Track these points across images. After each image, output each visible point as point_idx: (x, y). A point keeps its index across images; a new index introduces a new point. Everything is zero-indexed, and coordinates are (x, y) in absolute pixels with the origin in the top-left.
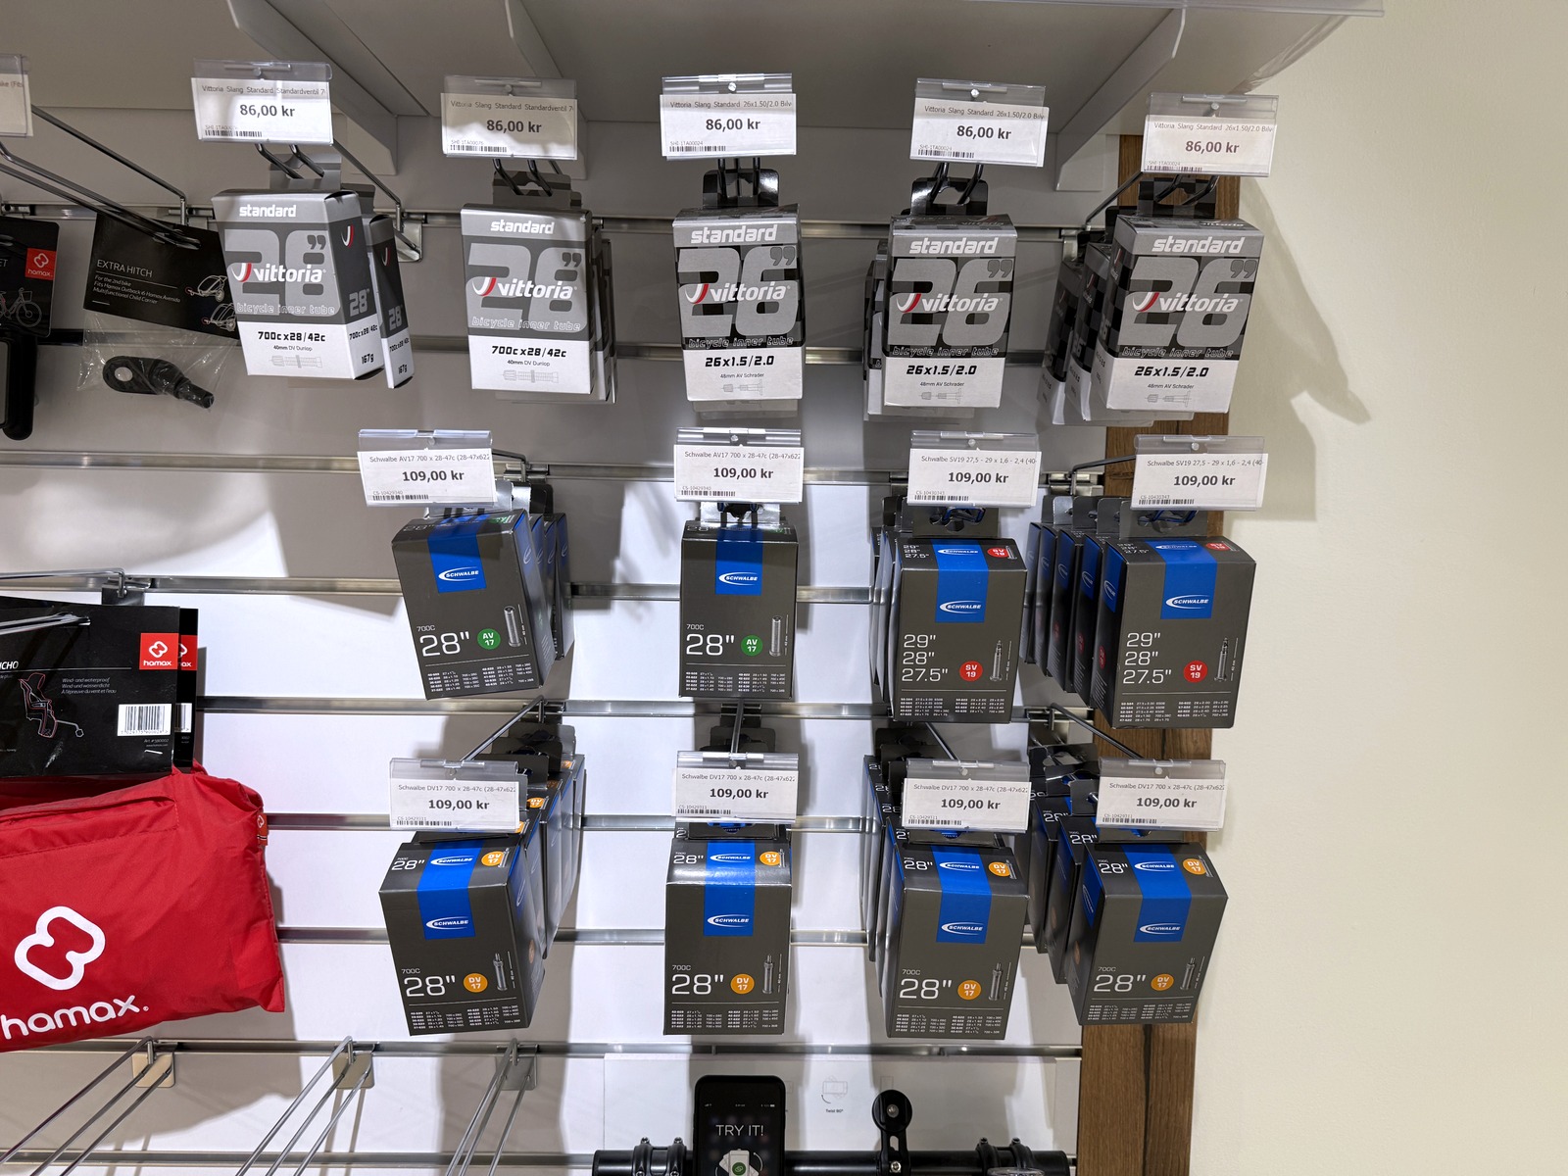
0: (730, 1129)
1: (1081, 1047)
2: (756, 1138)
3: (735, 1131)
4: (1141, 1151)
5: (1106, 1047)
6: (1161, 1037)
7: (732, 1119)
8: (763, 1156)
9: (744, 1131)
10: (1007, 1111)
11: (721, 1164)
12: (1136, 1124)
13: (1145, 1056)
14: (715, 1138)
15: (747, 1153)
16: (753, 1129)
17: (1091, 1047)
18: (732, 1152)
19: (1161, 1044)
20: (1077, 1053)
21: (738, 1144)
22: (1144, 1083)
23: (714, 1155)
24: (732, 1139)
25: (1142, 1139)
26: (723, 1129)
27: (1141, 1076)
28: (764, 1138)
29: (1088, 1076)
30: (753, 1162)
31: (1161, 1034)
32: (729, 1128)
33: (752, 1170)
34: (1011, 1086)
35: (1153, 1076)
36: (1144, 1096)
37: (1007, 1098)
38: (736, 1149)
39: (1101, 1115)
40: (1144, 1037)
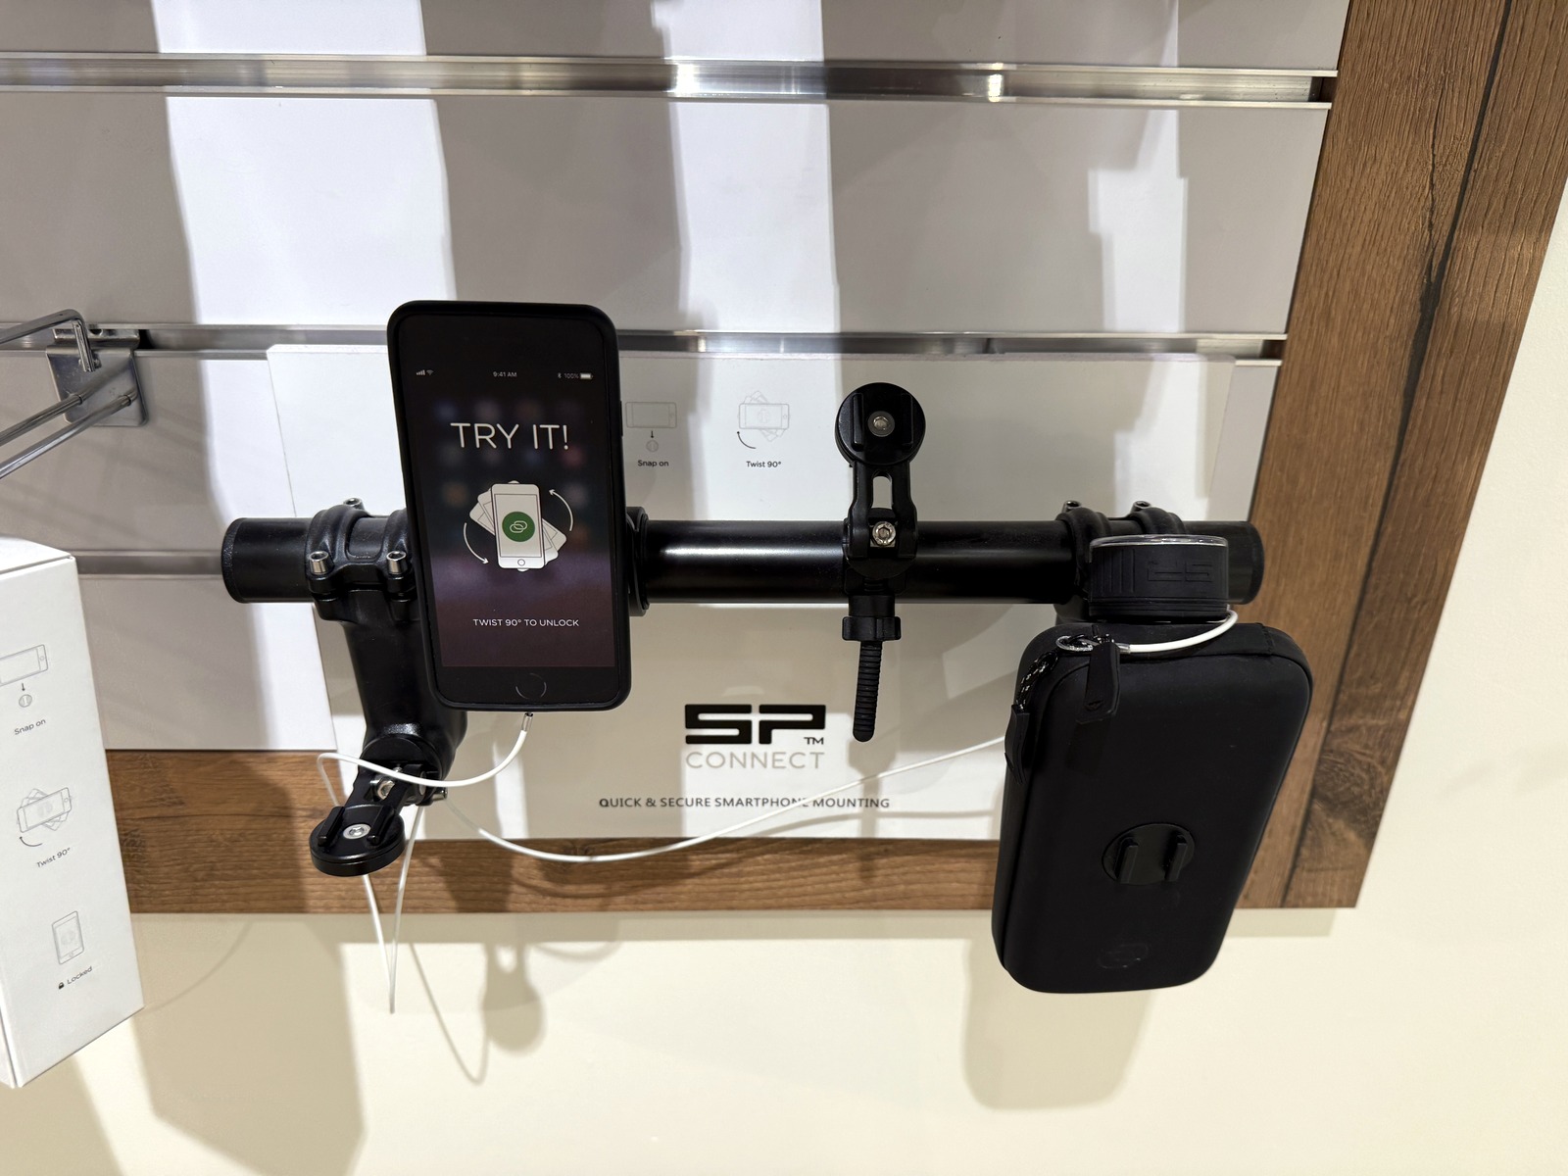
0: (487, 432)
1: (1283, 337)
2: (552, 457)
3: (499, 438)
4: (1365, 551)
5: (1335, 340)
6: (1455, 319)
7: (487, 409)
8: (572, 498)
9: (523, 437)
10: (1118, 463)
11: (475, 514)
12: (1367, 497)
13: (1413, 357)
14: (451, 455)
15: (534, 489)
16: (543, 433)
17: (1305, 337)
18: (497, 488)
19: (1451, 332)
20: (1272, 350)
21: (512, 470)
22: (1399, 414)
23: (454, 494)
24: (493, 457)
25: (1374, 525)
26: (469, 432)
27: (1397, 401)
28: (572, 455)
29: (1289, 400)
30: (551, 510)
31: (1455, 309)
32: (484, 431)
33: (549, 528)
34: (1128, 412)
35: (1421, 402)
36: (1393, 442)
37: (1120, 438)
38: (506, 482)
39: (1302, 480)
40: (1417, 317)
